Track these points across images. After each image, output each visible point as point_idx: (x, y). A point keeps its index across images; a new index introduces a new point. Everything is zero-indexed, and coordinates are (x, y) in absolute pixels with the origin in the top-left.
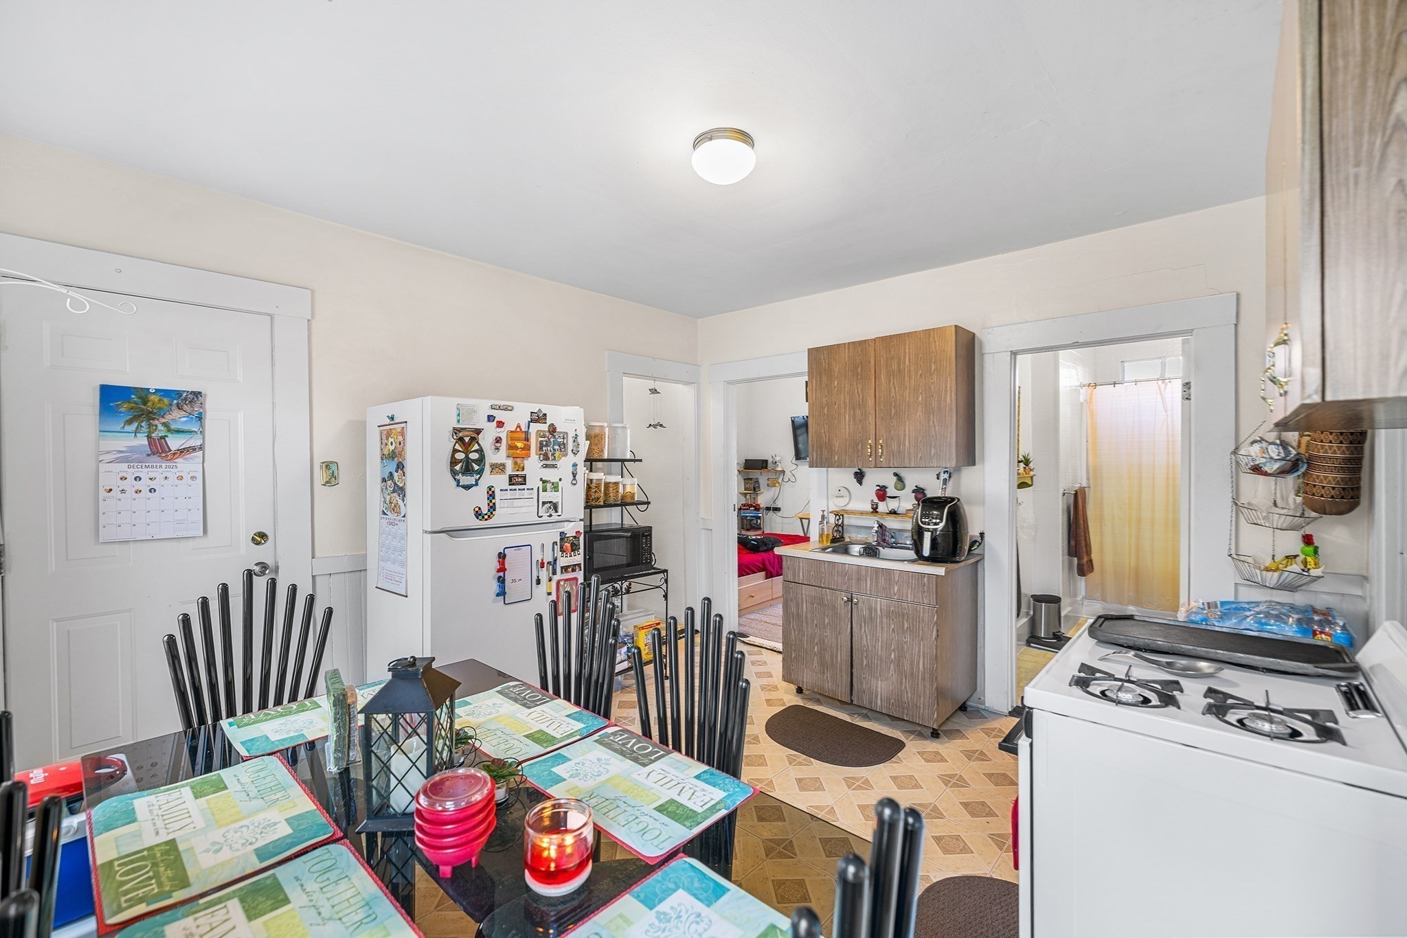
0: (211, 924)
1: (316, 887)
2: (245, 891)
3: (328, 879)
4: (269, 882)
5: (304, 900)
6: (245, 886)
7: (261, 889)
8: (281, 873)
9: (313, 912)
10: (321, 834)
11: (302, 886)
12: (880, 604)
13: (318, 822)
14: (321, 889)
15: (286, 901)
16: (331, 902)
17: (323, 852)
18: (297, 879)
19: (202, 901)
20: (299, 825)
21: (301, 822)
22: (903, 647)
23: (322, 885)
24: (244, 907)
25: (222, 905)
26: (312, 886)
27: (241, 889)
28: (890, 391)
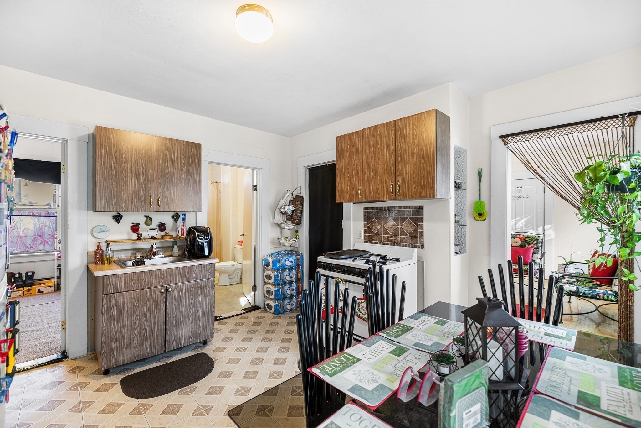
0: (618, 408)
1: (564, 386)
2: (595, 408)
3: (557, 384)
4: (582, 403)
5: (572, 387)
6: (593, 409)
7: (587, 403)
8: (573, 401)
9: (573, 382)
10: (541, 398)
11: (569, 391)
12: (185, 286)
13: (535, 405)
14: (563, 384)
15: (579, 392)
16: (563, 379)
17: (549, 392)
18: (569, 394)
19: (619, 421)
20: (545, 411)
21: (543, 412)
22: (197, 305)
23: (562, 385)
24: (600, 403)
25: (609, 411)
26: (565, 388)
27: (597, 410)
28: (165, 169)
